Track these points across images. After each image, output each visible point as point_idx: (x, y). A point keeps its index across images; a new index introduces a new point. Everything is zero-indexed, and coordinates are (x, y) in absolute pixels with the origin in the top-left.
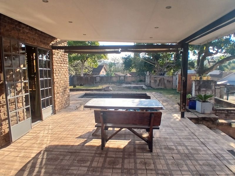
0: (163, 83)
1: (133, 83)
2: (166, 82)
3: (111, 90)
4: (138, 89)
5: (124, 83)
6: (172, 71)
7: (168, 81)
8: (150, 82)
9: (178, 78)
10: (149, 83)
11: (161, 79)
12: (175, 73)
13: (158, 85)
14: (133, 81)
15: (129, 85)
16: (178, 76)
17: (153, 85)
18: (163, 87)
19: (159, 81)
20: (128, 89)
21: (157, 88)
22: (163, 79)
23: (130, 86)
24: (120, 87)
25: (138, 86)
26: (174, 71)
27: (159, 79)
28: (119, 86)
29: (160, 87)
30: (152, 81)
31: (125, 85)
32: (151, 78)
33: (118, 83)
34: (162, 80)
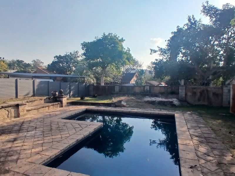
0: (206, 97)
1: (160, 96)
2: (211, 95)
3: (124, 106)
4: (166, 105)
5: (148, 95)
6: (221, 79)
7: (214, 94)
8: (186, 95)
9: (231, 90)
10: (184, 96)
11: (203, 91)
12: (227, 83)
13: (199, 100)
14: (162, 93)
15: (153, 99)
16: (231, 86)
17: (190, 100)
18: (206, 103)
19: (199, 93)
20: (150, 105)
21: (197, 103)
22: (207, 91)
23: (155, 100)
24: (139, 101)
25: (166, 100)
26: (224, 79)
27: (199, 91)
28: (139, 99)
29: (201, 103)
30: (189, 94)
31: (148, 99)
32: (187, 89)
33: (140, 95)
34: (205, 91)
